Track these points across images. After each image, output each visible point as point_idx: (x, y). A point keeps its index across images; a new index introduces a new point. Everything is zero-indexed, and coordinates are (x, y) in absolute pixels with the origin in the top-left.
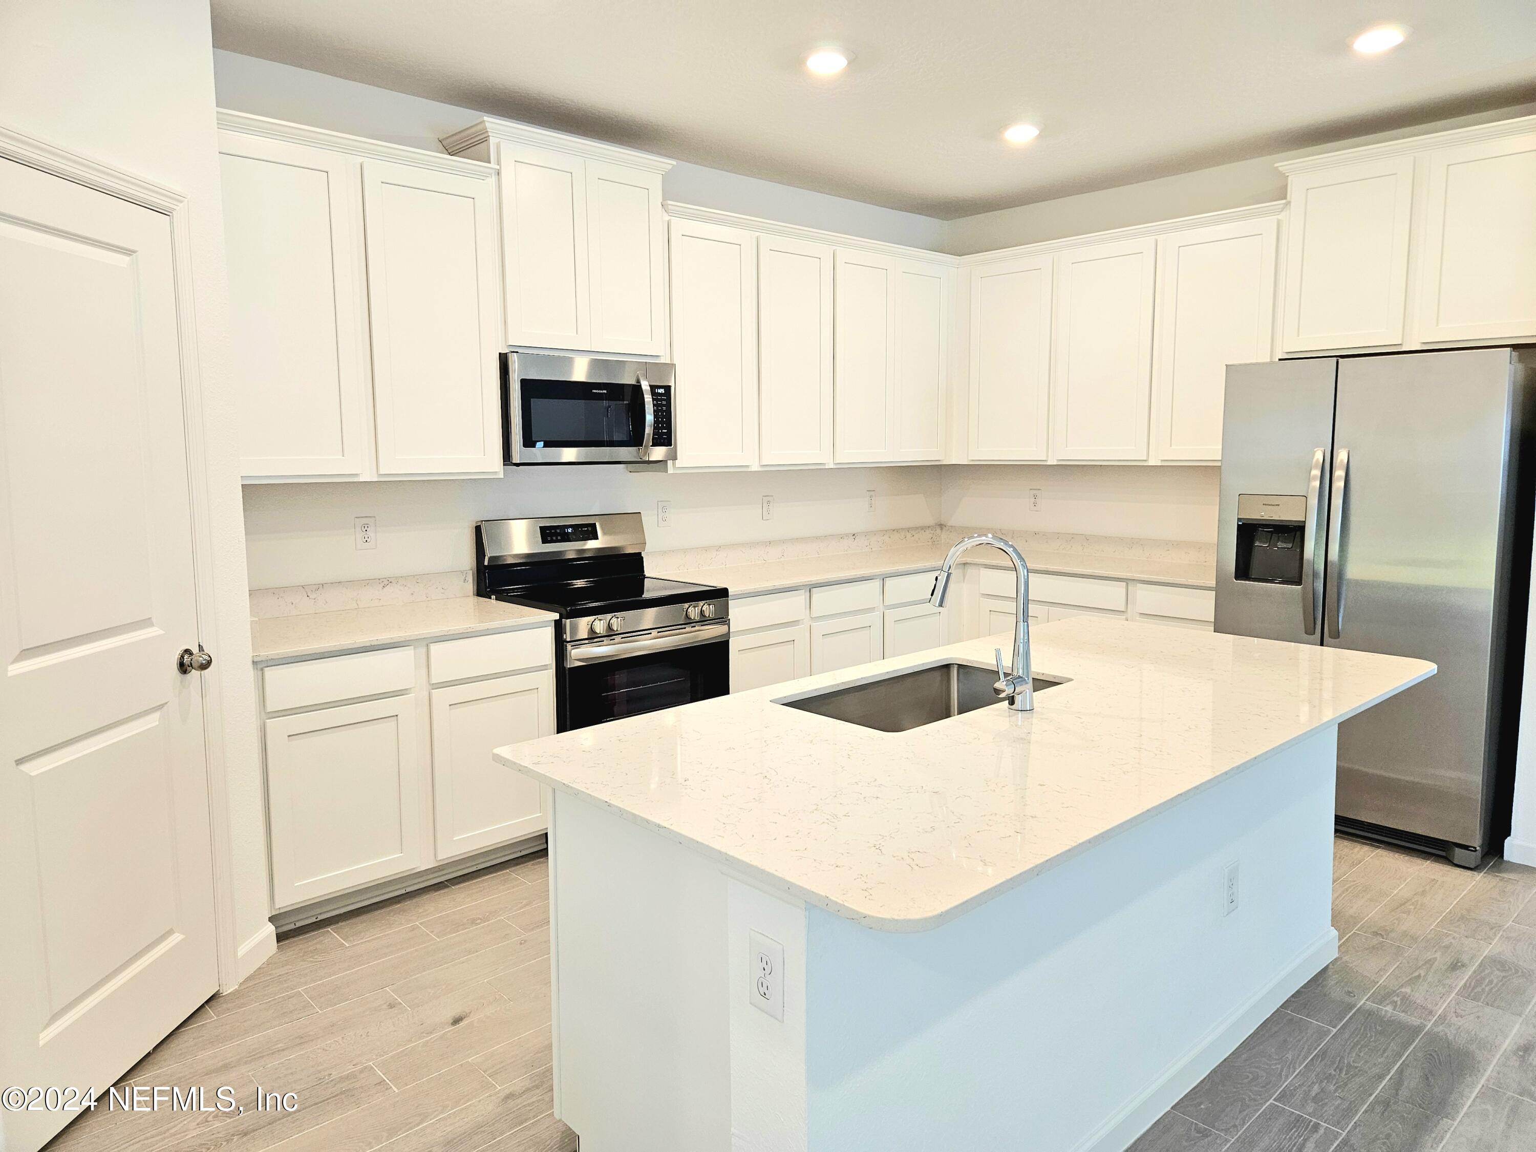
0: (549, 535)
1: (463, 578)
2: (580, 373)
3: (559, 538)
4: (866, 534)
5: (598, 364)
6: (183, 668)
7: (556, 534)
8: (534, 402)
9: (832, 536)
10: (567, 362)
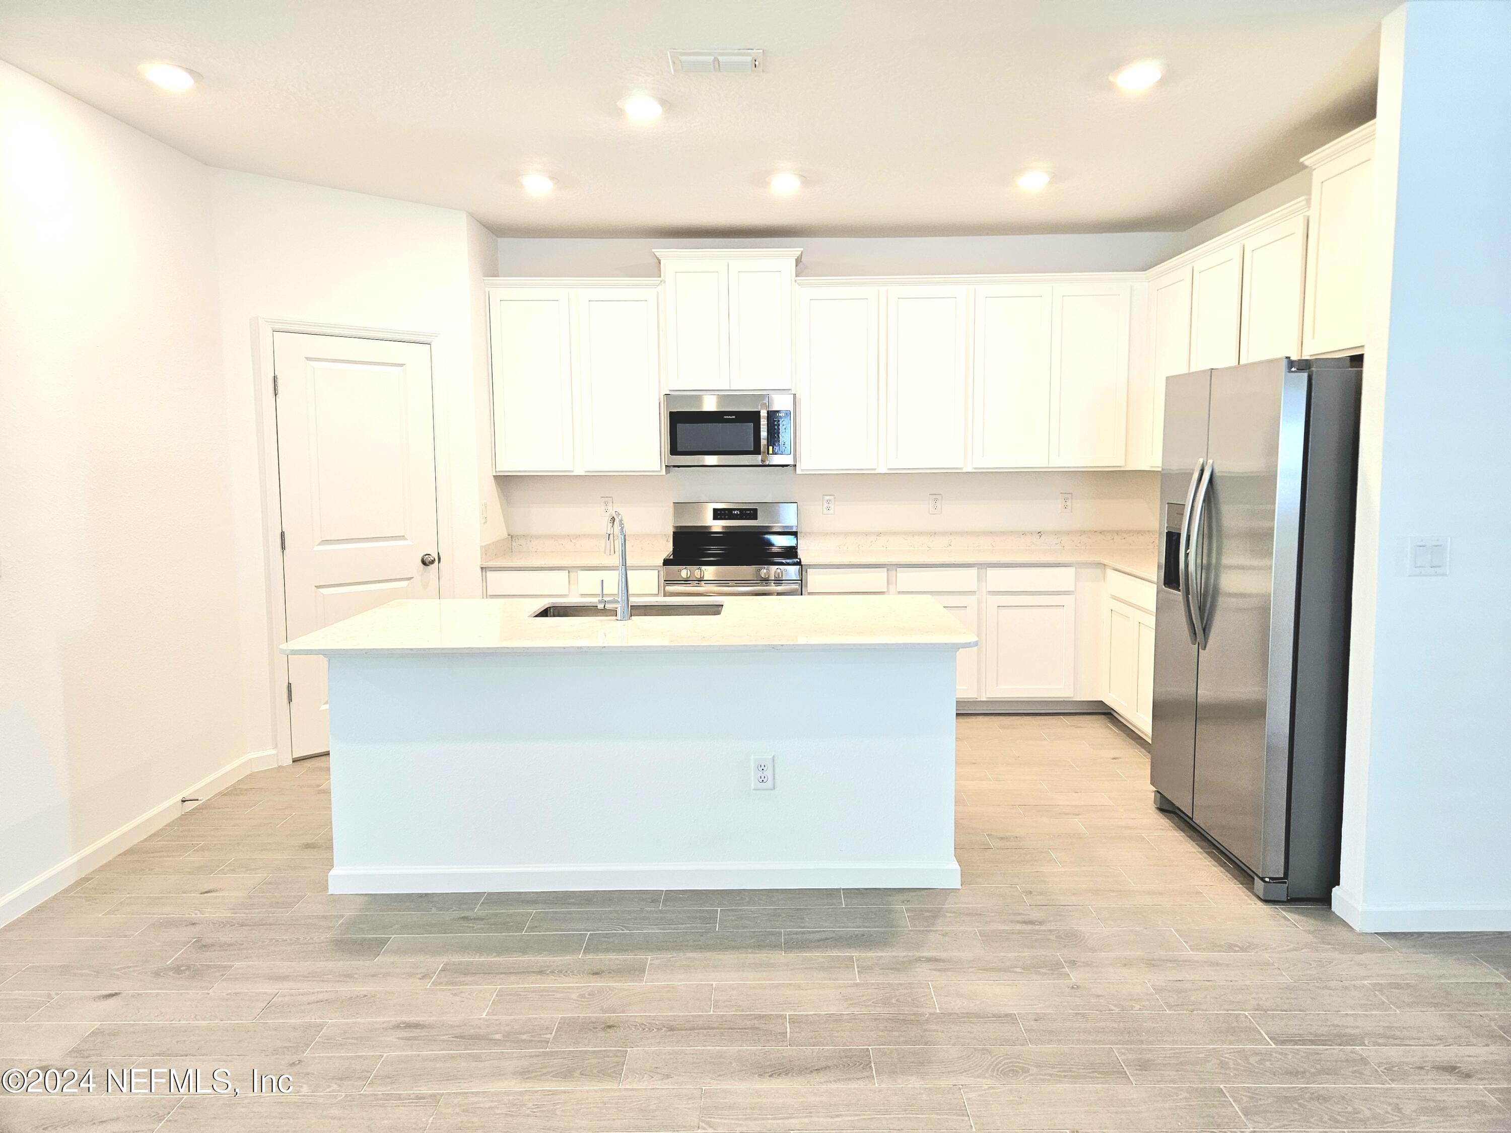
0: (719, 514)
1: (666, 539)
2: (710, 405)
3: (727, 517)
4: (1057, 533)
5: (722, 398)
6: (424, 563)
7: (725, 514)
8: (680, 426)
9: (1012, 533)
10: (698, 399)
